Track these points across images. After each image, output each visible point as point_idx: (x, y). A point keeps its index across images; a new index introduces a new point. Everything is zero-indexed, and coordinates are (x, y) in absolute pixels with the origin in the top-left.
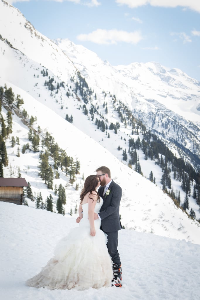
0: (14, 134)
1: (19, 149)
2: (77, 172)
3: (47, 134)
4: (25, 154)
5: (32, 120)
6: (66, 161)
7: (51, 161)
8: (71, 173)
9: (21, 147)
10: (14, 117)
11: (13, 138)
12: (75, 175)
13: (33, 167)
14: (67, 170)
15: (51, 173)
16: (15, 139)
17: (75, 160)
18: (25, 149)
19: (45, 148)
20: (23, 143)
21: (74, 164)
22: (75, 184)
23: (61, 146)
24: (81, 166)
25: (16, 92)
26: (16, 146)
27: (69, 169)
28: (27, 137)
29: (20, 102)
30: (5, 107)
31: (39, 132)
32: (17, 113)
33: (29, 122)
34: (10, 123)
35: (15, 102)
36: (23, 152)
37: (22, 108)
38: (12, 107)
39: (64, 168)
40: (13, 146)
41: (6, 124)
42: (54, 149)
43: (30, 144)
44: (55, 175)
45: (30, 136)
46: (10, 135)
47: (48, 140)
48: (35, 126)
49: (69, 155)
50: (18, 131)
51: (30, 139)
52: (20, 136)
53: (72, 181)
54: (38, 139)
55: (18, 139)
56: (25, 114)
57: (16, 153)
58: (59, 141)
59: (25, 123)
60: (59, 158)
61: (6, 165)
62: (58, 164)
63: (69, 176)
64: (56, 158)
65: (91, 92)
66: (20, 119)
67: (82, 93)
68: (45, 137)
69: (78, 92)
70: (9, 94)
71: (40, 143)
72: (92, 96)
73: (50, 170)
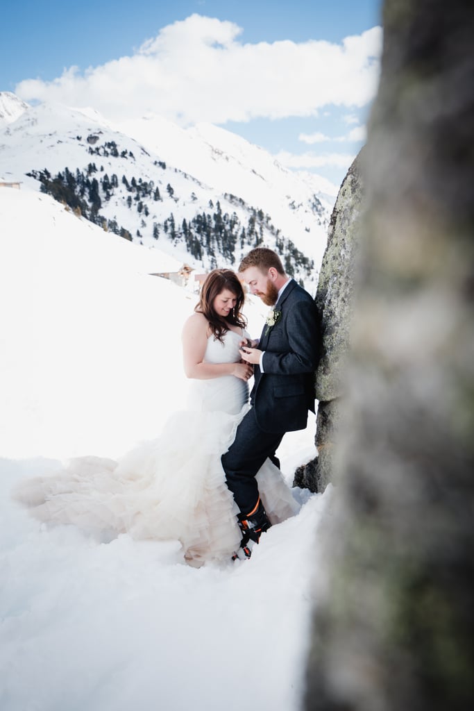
2: (312, 268)
3: (290, 241)
5: (278, 231)
6: (304, 261)
7: (293, 261)
8: (308, 269)
10: (265, 230)
12: (312, 270)
14: (305, 267)
15: (293, 270)
17: (310, 260)
19: (288, 251)
21: (310, 262)
22: (311, 276)
23: (299, 250)
24: (315, 263)
25: (265, 212)
27: (307, 266)
28: (275, 244)
29: (269, 219)
30: (259, 224)
31: (284, 240)
32: (267, 227)
33: (275, 233)
34: (262, 235)
35: (265, 219)
37: (270, 223)
38: (263, 223)
39: (303, 265)
41: (259, 236)
42: (295, 252)
44: (296, 271)
45: (277, 243)
47: (290, 245)
48: (280, 236)
49: (305, 256)
50: (269, 241)
51: (277, 246)
52: (269, 244)
53: (309, 274)
54: (283, 246)
56: (272, 227)
58: (296, 246)
59: (273, 234)
60: (299, 259)
62: (299, 263)
63: (306, 271)
64: (297, 258)
65: (324, 209)
66: (269, 231)
67: (317, 210)
68: (288, 244)
69: (315, 209)
70: (261, 213)
71: (284, 248)
72: (325, 211)
73: (292, 268)
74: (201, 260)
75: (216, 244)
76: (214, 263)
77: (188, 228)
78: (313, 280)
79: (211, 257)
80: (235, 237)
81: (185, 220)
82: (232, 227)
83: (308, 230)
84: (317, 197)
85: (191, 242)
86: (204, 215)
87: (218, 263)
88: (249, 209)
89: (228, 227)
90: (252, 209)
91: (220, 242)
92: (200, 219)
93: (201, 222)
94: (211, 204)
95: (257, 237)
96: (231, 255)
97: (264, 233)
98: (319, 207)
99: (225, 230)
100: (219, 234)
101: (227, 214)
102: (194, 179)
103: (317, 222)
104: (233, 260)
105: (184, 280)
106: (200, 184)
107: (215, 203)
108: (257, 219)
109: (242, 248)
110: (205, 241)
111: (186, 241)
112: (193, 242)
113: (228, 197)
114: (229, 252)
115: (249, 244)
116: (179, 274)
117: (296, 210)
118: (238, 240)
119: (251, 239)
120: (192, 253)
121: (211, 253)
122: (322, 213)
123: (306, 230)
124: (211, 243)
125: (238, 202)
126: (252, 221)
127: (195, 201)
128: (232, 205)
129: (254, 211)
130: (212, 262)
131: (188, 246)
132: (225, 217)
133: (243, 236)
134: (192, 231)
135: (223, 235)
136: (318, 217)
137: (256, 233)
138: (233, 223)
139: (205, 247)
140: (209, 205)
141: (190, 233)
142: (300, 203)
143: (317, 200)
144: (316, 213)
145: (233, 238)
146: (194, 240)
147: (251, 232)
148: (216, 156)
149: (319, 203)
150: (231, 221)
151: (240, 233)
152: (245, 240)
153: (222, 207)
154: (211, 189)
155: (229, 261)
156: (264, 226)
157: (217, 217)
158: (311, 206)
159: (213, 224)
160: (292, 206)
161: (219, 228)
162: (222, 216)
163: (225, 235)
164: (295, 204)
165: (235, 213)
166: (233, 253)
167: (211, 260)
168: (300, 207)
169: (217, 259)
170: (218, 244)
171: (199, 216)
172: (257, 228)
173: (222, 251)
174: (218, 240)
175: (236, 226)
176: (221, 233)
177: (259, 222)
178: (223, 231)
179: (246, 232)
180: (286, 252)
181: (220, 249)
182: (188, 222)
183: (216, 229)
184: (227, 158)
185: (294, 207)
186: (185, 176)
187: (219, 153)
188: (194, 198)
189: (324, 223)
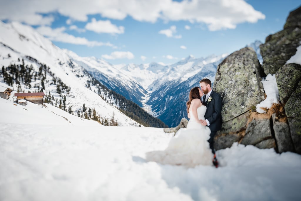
0: (47, 79)
1: (49, 84)
2: (70, 91)
3: (59, 79)
4: (51, 86)
5: (54, 74)
6: (66, 87)
7: (61, 88)
8: (68, 91)
9: (50, 83)
10: (47, 73)
11: (47, 81)
12: (70, 92)
13: (54, 90)
14: (66, 90)
15: (61, 92)
16: (48, 81)
17: (69, 87)
18: (51, 84)
19: (59, 83)
20: (50, 82)
21: (69, 88)
22: (69, 94)
23: (64, 82)
24: (71, 88)
25: (47, 65)
26: (48, 83)
27: (67, 90)
28: (52, 80)
29: (49, 68)
31: (56, 78)
33: (52, 75)
34: (45, 75)
35: (47, 69)
36: (51, 85)
37: (50, 70)
39: (65, 89)
40: (47, 83)
41: (44, 76)
42: (62, 84)
43: (53, 82)
44: (62, 92)
45: (53, 79)
46: (46, 79)
47: (59, 81)
48: (55, 76)
49: (67, 85)
50: (49, 78)
51: (53, 80)
52: (49, 79)
53: (68, 94)
54: (56, 81)
55: (49, 81)
56: (51, 72)
57: (48, 85)
60: (64, 87)
61: (44, 89)
62: (64, 88)
63: (67, 92)
64: (62, 86)
66: (49, 74)
67: (71, 66)
68: (58, 80)
70: (45, 66)
71: (57, 82)
72: (75, 67)
73: (60, 90)
74: (12, 86)
75: (21, 79)
76: (20, 88)
77: (5, 70)
78: (70, 96)
79: (18, 85)
80: (32, 76)
81: (3, 67)
82: (30, 71)
84: (72, 61)
85: (7, 77)
86: (15, 65)
87: (22, 88)
88: (39, 64)
89: (28, 71)
90: (41, 63)
91: (24, 78)
92: (12, 67)
93: (13, 68)
94: (19, 60)
95: (43, 76)
96: (29, 84)
97: (47, 75)
98: (72, 65)
99: (27, 73)
100: (23, 74)
101: (27, 65)
102: (9, 48)
103: (71, 71)
104: (30, 87)
105: (7, 96)
106: (13, 50)
107: (21, 60)
108: (43, 68)
109: (35, 81)
110: (15, 77)
111: (4, 77)
113: (29, 58)
114: (28, 83)
115: (39, 79)
116: (5, 93)
117: (62, 65)
118: (33, 77)
119: (40, 77)
120: (7, 83)
121: (18, 83)
122: (73, 67)
123: (67, 74)
124: (18, 78)
125: (34, 60)
126: (41, 69)
127: (10, 57)
128: (31, 61)
129: (42, 65)
130: (19, 87)
131: (4, 79)
132: (26, 67)
133: (36, 76)
135: (25, 75)
136: (72, 69)
137: (43, 75)
138: (30, 70)
139: (14, 80)
140: (17, 60)
141: (6, 73)
142: (64, 62)
144: (71, 67)
145: (30, 76)
146: (8, 76)
147: (40, 74)
148: (22, 38)
149: (72, 63)
150: (29, 68)
151: (34, 74)
152: (37, 78)
153: (25, 61)
154: (19, 53)
155: (28, 87)
156: (47, 71)
157: (22, 66)
158: (69, 64)
159: (20, 69)
160: (60, 63)
161: (23, 71)
162: (25, 66)
163: (26, 75)
165: (32, 65)
166: (30, 83)
167: (18, 86)
168: (64, 64)
169: (21, 86)
170: (22, 79)
171: (12, 65)
172: (43, 72)
173: (24, 82)
174: (22, 77)
175: (32, 71)
176: (24, 74)
177: (45, 69)
178: (25, 73)
179: (38, 74)
180: (57, 83)
181: (23, 81)
182: (5, 68)
183: (21, 72)
184: (28, 40)
185: (61, 64)
186: (5, 45)
187: (24, 37)
188: (9, 56)
189: (75, 72)
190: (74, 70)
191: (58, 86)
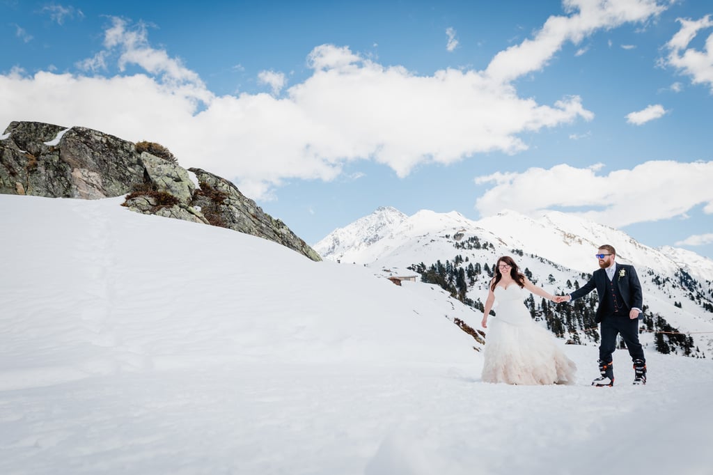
2: (691, 346)
3: (659, 317)
6: (680, 338)
7: (666, 339)
8: (686, 347)
12: (691, 348)
15: (668, 348)
17: (687, 336)
19: (659, 328)
21: (687, 339)
23: (672, 326)
24: (694, 340)
27: (683, 343)
31: (652, 316)
39: (678, 343)
42: (667, 329)
44: (671, 349)
47: (661, 322)
48: (648, 312)
49: (681, 332)
54: (652, 322)
58: (670, 321)
60: (673, 336)
62: (673, 340)
63: (684, 349)
64: (669, 336)
65: (695, 283)
67: (686, 284)
68: (658, 320)
69: (683, 283)
71: (654, 325)
72: (697, 286)
73: (666, 345)
74: (562, 337)
75: (577, 322)
77: (547, 306)
79: (572, 334)
81: (544, 300)
83: (679, 306)
84: (685, 271)
85: (552, 320)
87: (580, 340)
89: (588, 305)
91: (582, 319)
94: (569, 284)
99: (586, 308)
102: (550, 263)
103: (689, 297)
106: (556, 266)
110: (565, 319)
111: (546, 319)
112: (554, 320)
113: (586, 277)
117: (661, 285)
120: (553, 331)
121: (572, 330)
122: (693, 286)
123: (676, 305)
124: (572, 321)
127: (553, 282)
131: (548, 324)
134: (552, 309)
135: (583, 313)
136: (688, 292)
139: (565, 324)
141: (550, 312)
142: (665, 278)
143: (687, 274)
144: (686, 287)
148: (568, 240)
149: (689, 277)
154: (568, 270)
158: (679, 280)
161: (579, 306)
164: (659, 279)
167: (573, 337)
168: (667, 282)
169: (579, 336)
170: (580, 321)
173: (584, 329)
174: (578, 318)
176: (582, 311)
180: (656, 329)
181: (581, 326)
182: (547, 302)
183: (575, 308)
184: (580, 241)
185: (659, 283)
186: (542, 260)
187: (572, 237)
188: (552, 279)
189: (698, 297)
190: (694, 294)
191: (659, 336)
